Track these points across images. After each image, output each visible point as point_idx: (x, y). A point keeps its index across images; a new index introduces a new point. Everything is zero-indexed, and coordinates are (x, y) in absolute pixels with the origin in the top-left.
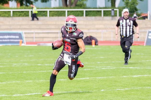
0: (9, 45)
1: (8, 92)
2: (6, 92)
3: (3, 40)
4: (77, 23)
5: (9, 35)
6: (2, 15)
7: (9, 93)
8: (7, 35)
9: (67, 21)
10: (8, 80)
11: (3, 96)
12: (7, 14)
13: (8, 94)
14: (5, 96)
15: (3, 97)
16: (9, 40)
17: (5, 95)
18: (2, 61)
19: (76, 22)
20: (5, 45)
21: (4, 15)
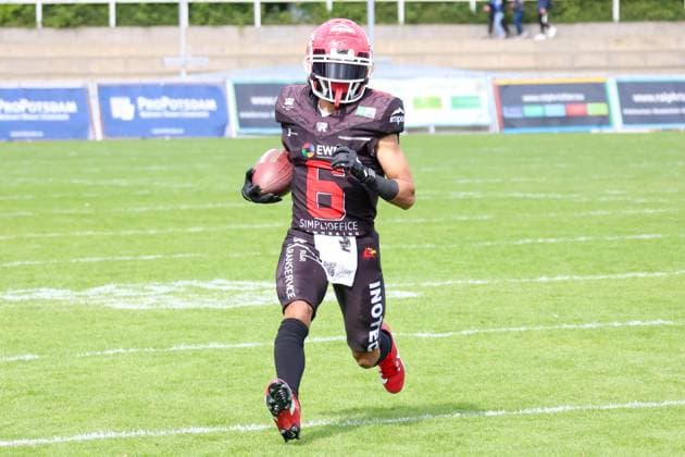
0: (678, 130)
1: (676, 309)
2: (670, 309)
3: (657, 111)
4: (370, 60)
5: (677, 92)
6: (651, 14)
7: (679, 313)
8: (668, 92)
9: (316, 52)
10: (675, 263)
11: (655, 323)
12: (672, 9)
13: (676, 318)
14: (664, 325)
15: (657, 327)
16: (675, 111)
17: (662, 322)
18: (652, 191)
19: (366, 56)
20: (664, 130)
21: (657, 13)
